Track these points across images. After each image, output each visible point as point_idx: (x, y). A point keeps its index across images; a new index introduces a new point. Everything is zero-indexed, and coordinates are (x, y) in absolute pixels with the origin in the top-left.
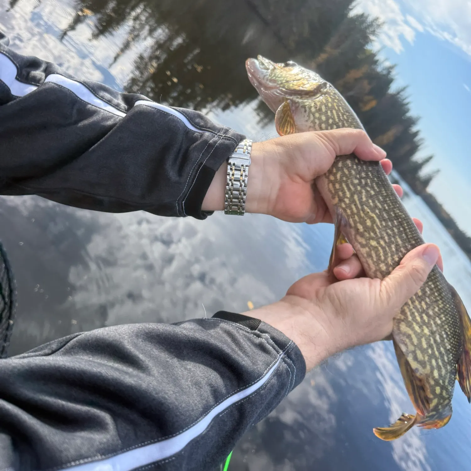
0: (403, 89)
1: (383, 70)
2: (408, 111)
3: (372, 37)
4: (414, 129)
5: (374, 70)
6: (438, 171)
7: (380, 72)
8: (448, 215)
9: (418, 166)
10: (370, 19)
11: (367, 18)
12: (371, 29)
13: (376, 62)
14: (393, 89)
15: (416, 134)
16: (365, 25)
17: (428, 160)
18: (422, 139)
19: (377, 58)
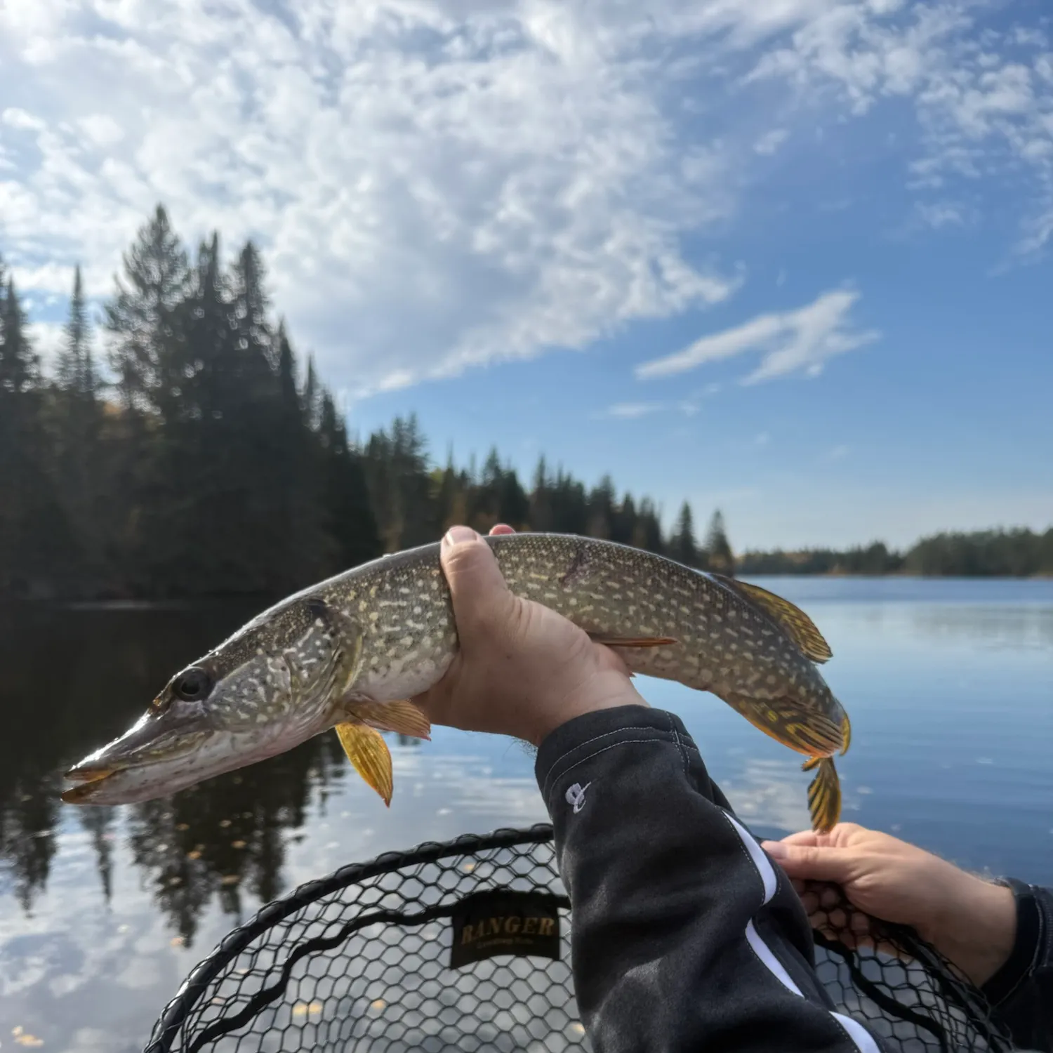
0: (542, 468)
1: (485, 474)
2: (580, 487)
3: (419, 453)
4: (619, 500)
5: (474, 489)
6: (718, 515)
7: (485, 482)
8: (805, 553)
9: (685, 539)
10: (389, 433)
11: (382, 435)
12: (406, 445)
13: (464, 477)
14: (527, 482)
15: (628, 503)
16: (392, 448)
17: (686, 516)
18: (645, 502)
19: (458, 470)
